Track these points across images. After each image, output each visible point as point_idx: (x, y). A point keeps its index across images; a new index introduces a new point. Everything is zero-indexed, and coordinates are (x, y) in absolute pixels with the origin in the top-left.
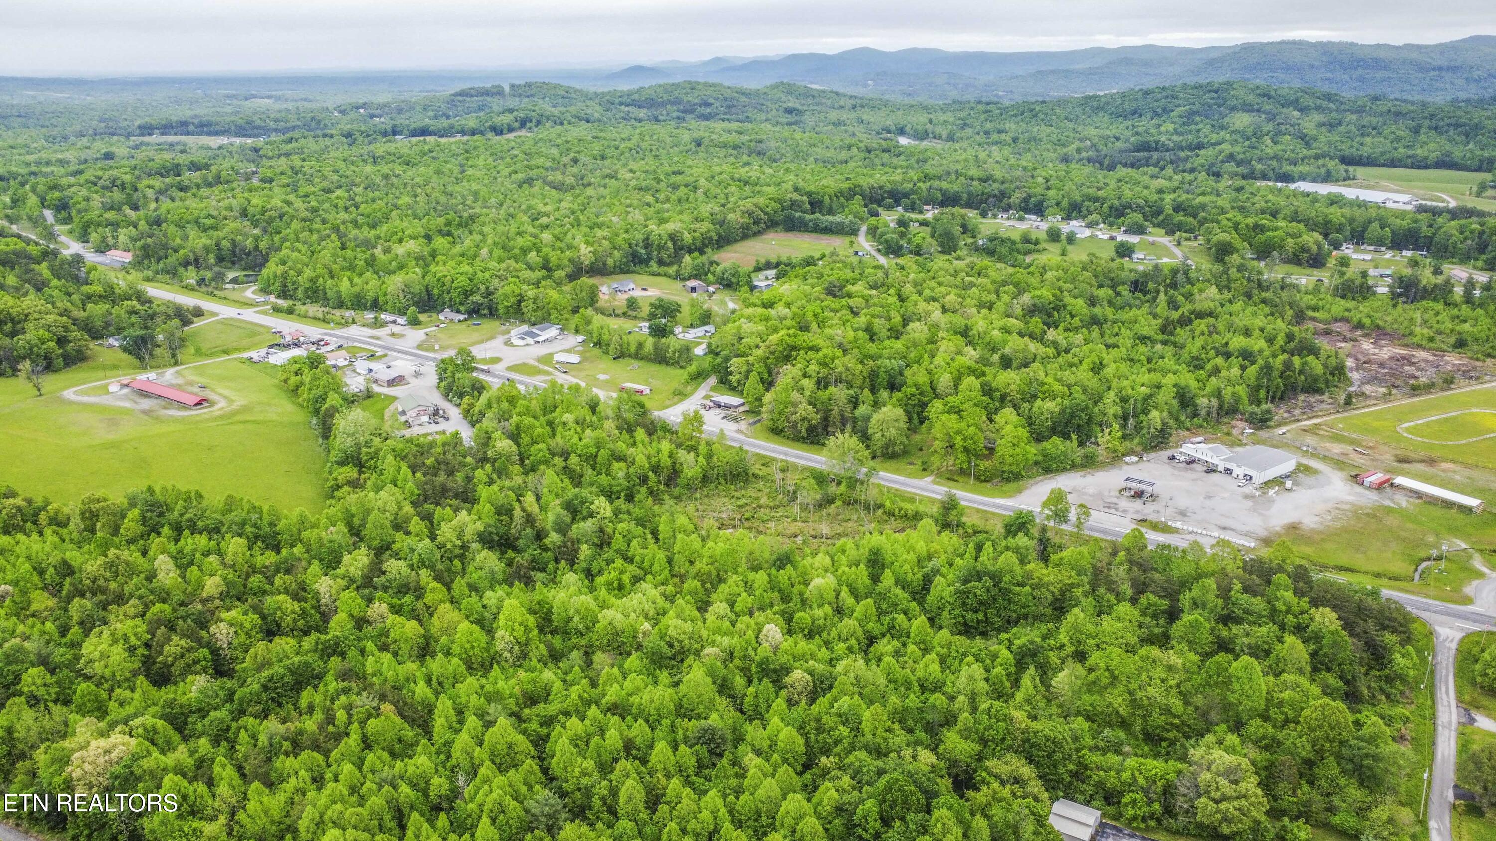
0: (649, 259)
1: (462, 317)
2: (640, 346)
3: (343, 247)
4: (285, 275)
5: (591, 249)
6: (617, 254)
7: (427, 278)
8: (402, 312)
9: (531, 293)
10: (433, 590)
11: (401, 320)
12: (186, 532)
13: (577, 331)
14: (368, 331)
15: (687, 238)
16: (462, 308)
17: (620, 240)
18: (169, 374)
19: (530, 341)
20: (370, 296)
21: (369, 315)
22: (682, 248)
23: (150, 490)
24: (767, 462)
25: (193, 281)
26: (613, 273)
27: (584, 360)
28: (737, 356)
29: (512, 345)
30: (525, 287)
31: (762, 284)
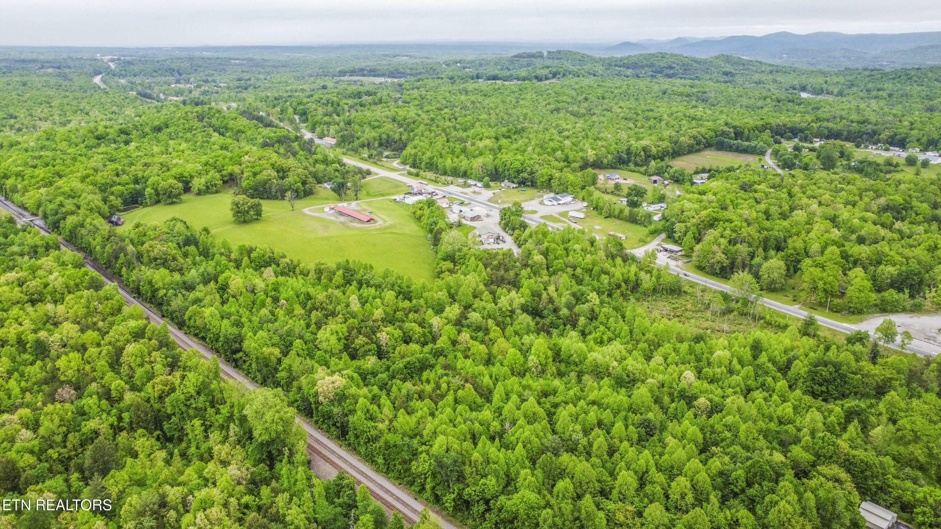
0: (629, 161)
1: (515, 186)
2: (621, 211)
3: (448, 141)
4: (415, 155)
5: (594, 152)
6: (610, 157)
7: (496, 161)
8: (480, 180)
9: (557, 175)
10: (494, 331)
11: (479, 184)
12: (364, 286)
13: (583, 200)
14: (460, 189)
15: (654, 150)
16: (515, 180)
17: (612, 149)
18: (354, 203)
19: (555, 203)
20: (463, 169)
21: (461, 181)
22: (649, 156)
23: (347, 261)
24: (693, 285)
25: (366, 156)
26: (606, 168)
27: (587, 216)
28: (680, 222)
29: (544, 204)
30: (554, 171)
31: (699, 182)
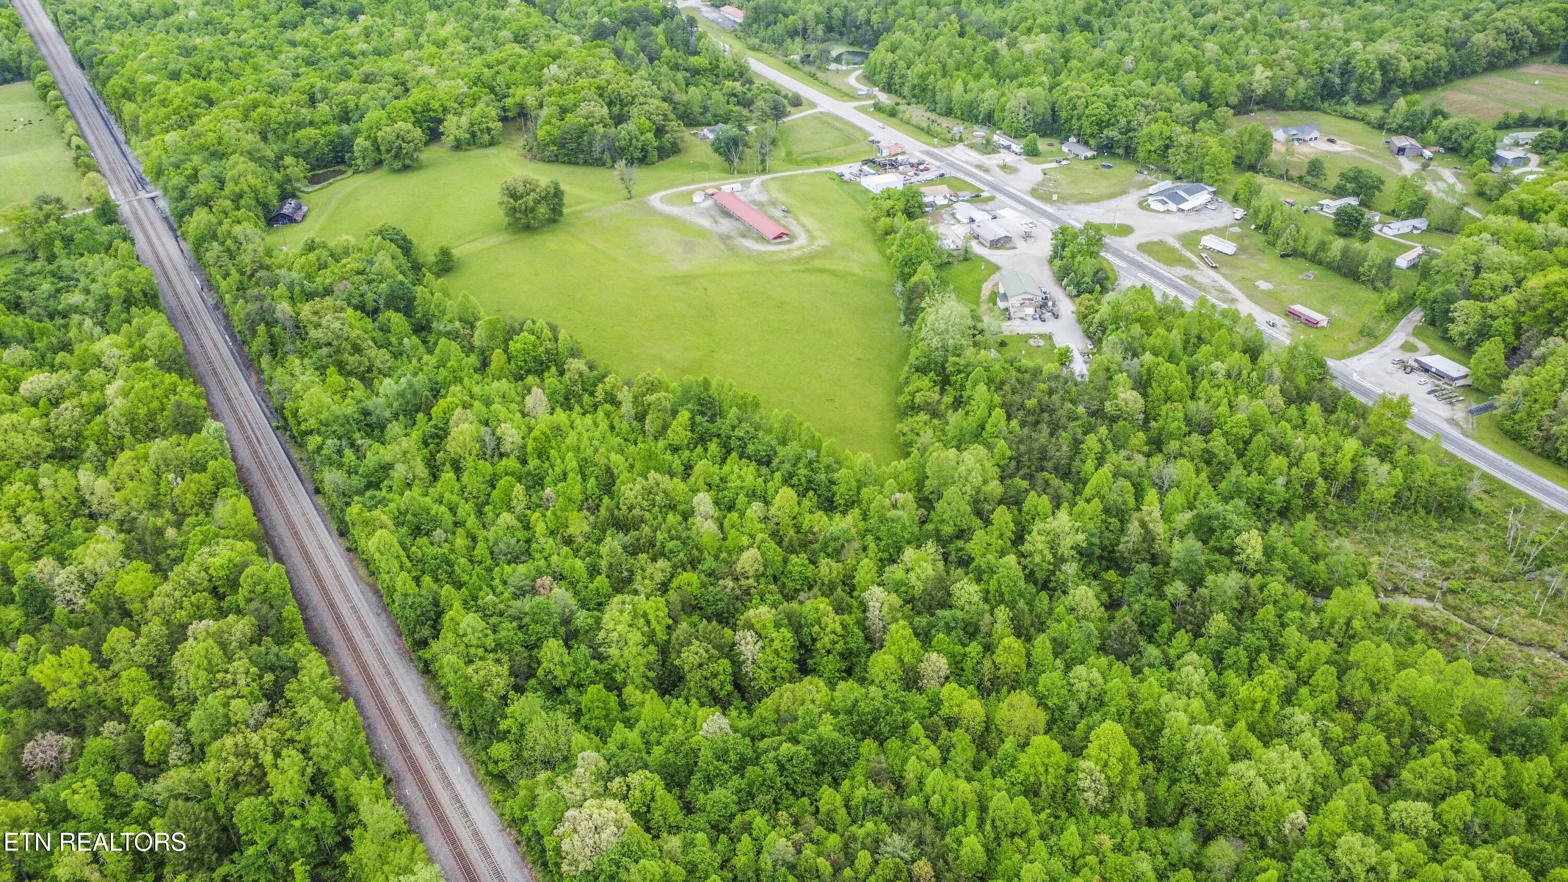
0: (1344, 91)
1: (1090, 154)
2: (1323, 246)
3: (962, 34)
4: (893, 66)
5: (1269, 73)
6: (1302, 83)
7: (1056, 93)
8: (1018, 134)
9: (1183, 136)
10: (1008, 649)
11: (1015, 147)
12: (734, 455)
13: (1235, 199)
14: (976, 156)
15: (1405, 66)
16: (1092, 142)
17: (1309, 64)
18: (757, 180)
19: (1173, 207)
20: (984, 108)
21: (980, 132)
22: (1392, 82)
23: (706, 384)
24: (1494, 487)
25: (796, 58)
26: (1291, 108)
27: (1241, 250)
28: (1468, 295)
29: (1147, 208)
30: (1178, 129)
31: (1509, 155)
